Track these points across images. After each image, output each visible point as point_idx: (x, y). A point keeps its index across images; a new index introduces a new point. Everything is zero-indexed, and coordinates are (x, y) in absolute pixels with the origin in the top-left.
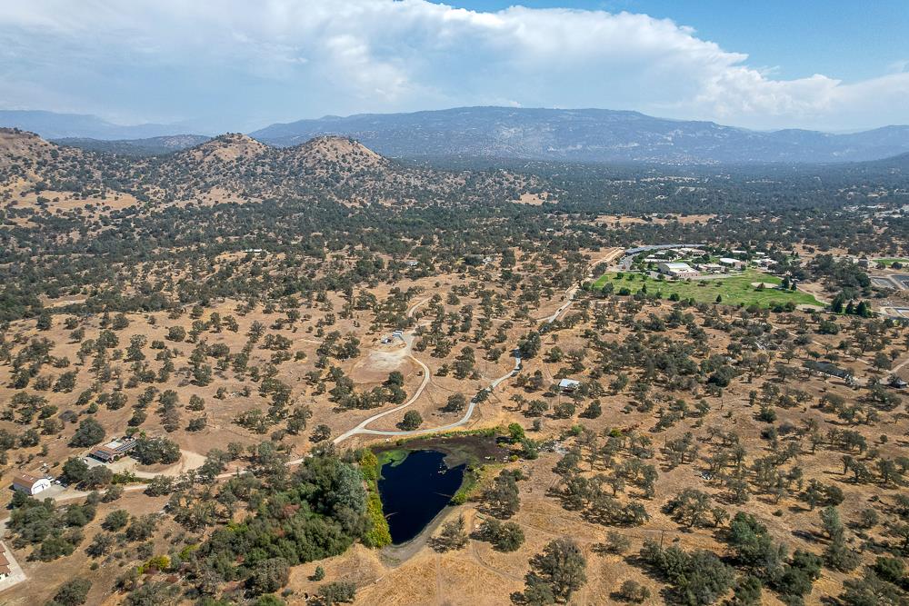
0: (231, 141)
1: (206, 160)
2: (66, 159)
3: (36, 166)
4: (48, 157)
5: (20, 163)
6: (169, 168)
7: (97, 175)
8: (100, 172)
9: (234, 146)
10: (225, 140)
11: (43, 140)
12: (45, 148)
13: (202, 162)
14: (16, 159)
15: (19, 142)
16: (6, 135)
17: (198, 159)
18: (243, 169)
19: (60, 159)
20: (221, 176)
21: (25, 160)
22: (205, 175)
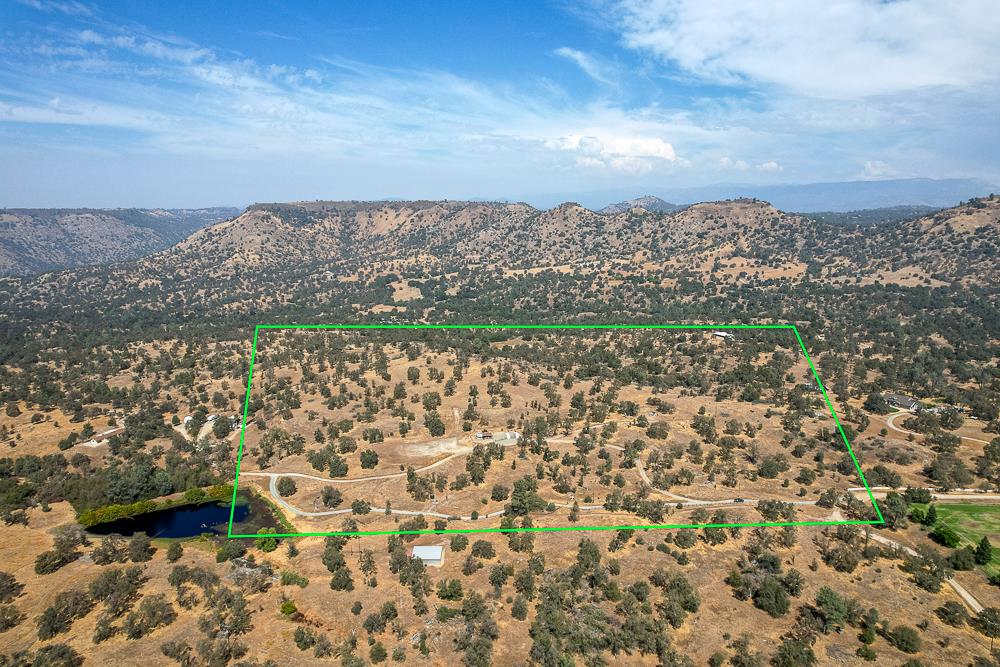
0: (984, 206)
1: (933, 230)
2: (781, 227)
3: (750, 234)
4: (767, 225)
5: (742, 230)
6: (883, 239)
7: (800, 244)
8: (804, 241)
9: (984, 212)
10: (977, 204)
11: (773, 209)
12: (770, 217)
13: (925, 233)
14: (738, 227)
15: (750, 213)
16: (744, 205)
17: (923, 229)
18: (975, 244)
19: (776, 227)
20: (938, 252)
21: (746, 228)
22: (918, 249)
